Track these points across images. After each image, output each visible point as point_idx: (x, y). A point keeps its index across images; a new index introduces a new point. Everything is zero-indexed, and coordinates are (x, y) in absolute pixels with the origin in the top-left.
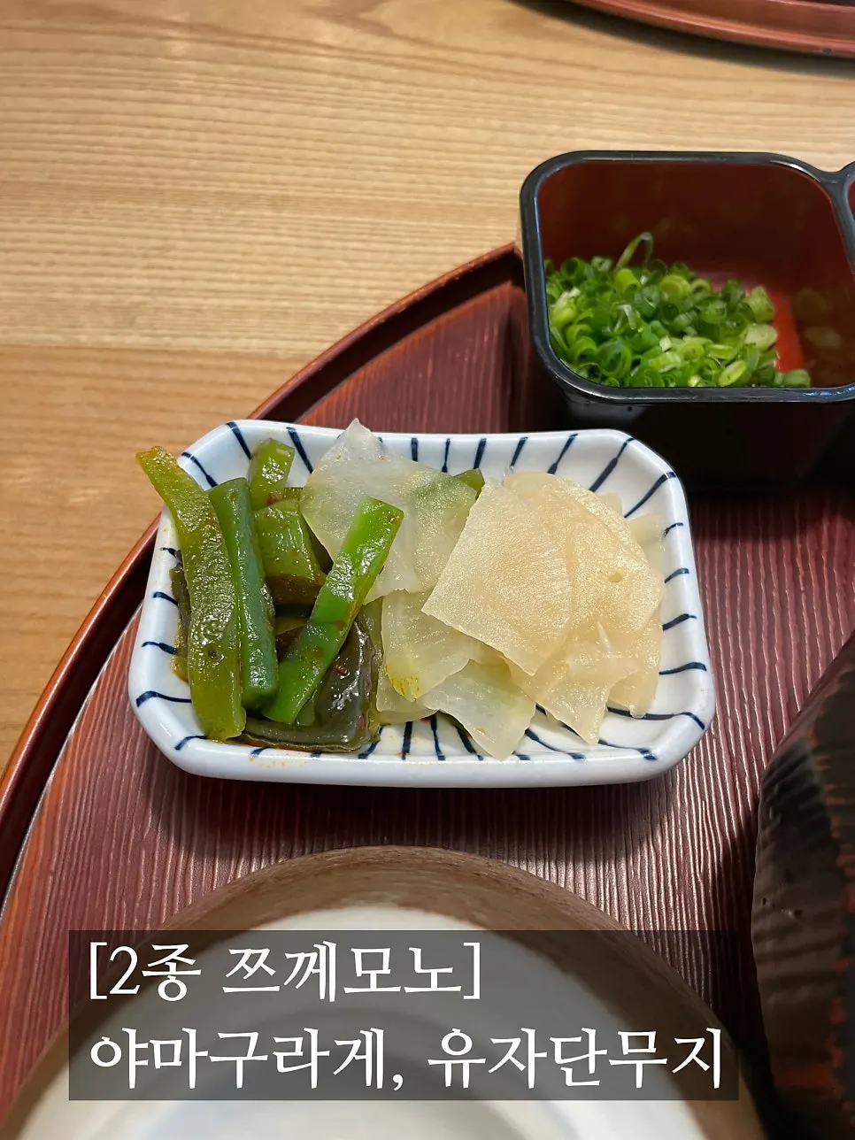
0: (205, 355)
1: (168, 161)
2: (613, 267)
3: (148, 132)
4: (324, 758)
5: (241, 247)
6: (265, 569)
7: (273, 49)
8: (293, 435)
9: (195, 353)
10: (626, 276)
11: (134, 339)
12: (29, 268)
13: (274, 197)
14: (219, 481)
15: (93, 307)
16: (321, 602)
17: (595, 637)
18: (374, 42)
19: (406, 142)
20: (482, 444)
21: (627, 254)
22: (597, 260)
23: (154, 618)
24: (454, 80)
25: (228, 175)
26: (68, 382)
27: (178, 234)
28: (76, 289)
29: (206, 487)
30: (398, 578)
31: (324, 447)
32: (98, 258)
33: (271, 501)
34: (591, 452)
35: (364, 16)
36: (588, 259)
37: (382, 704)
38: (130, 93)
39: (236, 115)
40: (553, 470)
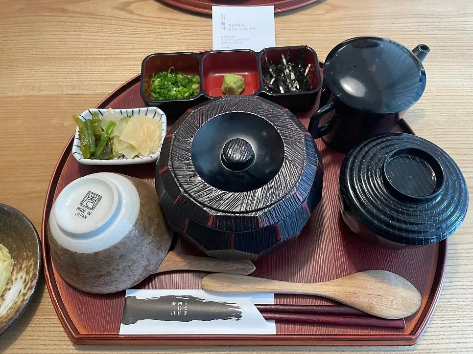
0: (90, 95)
1: (81, 50)
2: (167, 73)
3: (76, 43)
4: (102, 160)
5: (97, 70)
6: (94, 133)
7: (105, 19)
8: (99, 111)
9: (88, 94)
10: (169, 75)
11: (76, 92)
12: (52, 78)
13: (104, 58)
14: (87, 119)
15: (66, 85)
16: (102, 138)
17: (147, 141)
18: (128, 16)
19: (134, 42)
20: (133, 110)
21: (169, 71)
22: (164, 72)
23: (76, 142)
24: (147, 25)
25: (94, 53)
26: (61, 102)
27: (84, 68)
28: (63, 82)
29: (84, 120)
30: (115, 133)
31: (104, 112)
32: (67, 75)
33: (95, 122)
34: (152, 111)
35: (126, 8)
36: (162, 72)
37: (114, 154)
38: (72, 33)
39: (96, 37)
40: (146, 115)
